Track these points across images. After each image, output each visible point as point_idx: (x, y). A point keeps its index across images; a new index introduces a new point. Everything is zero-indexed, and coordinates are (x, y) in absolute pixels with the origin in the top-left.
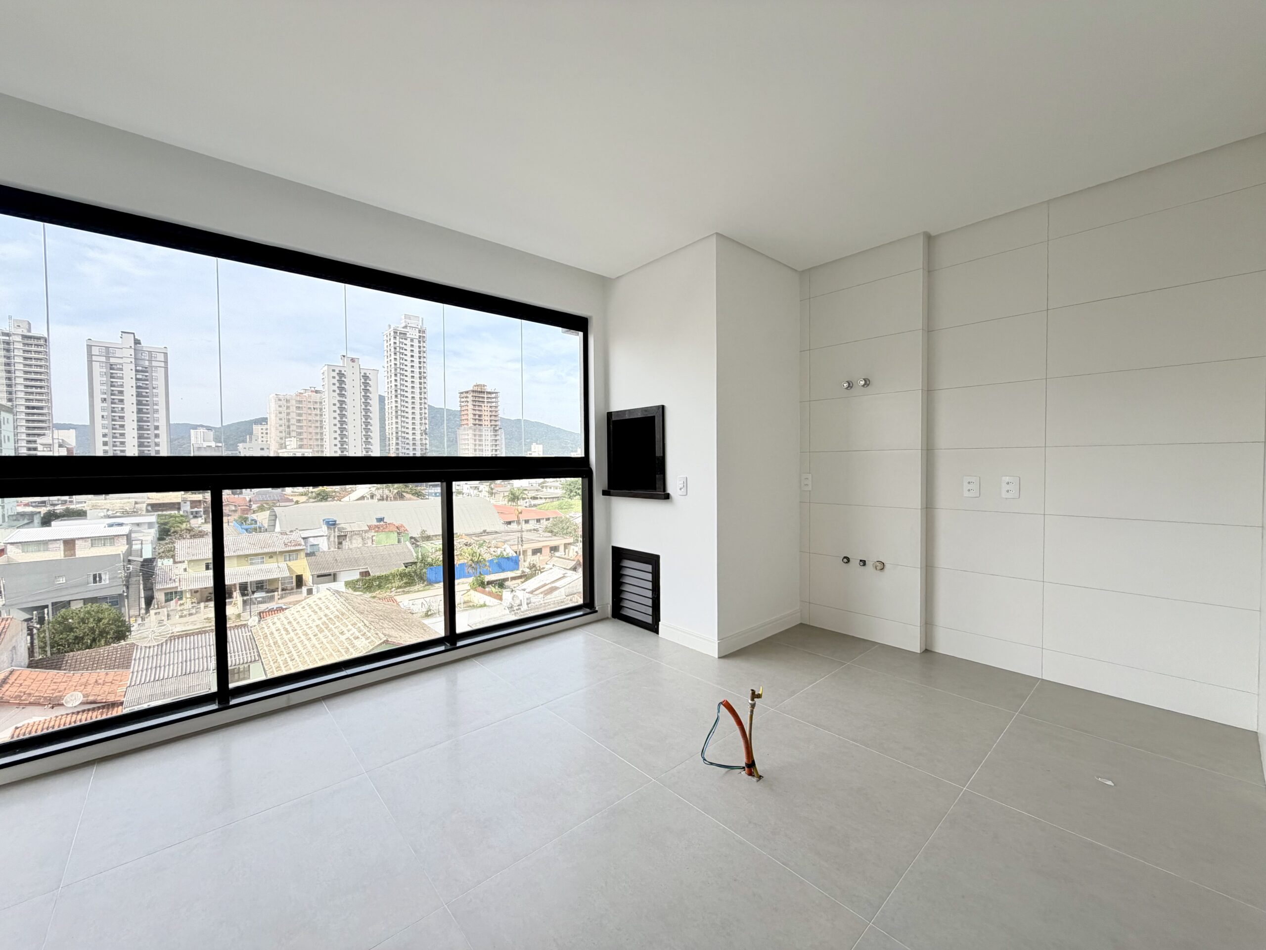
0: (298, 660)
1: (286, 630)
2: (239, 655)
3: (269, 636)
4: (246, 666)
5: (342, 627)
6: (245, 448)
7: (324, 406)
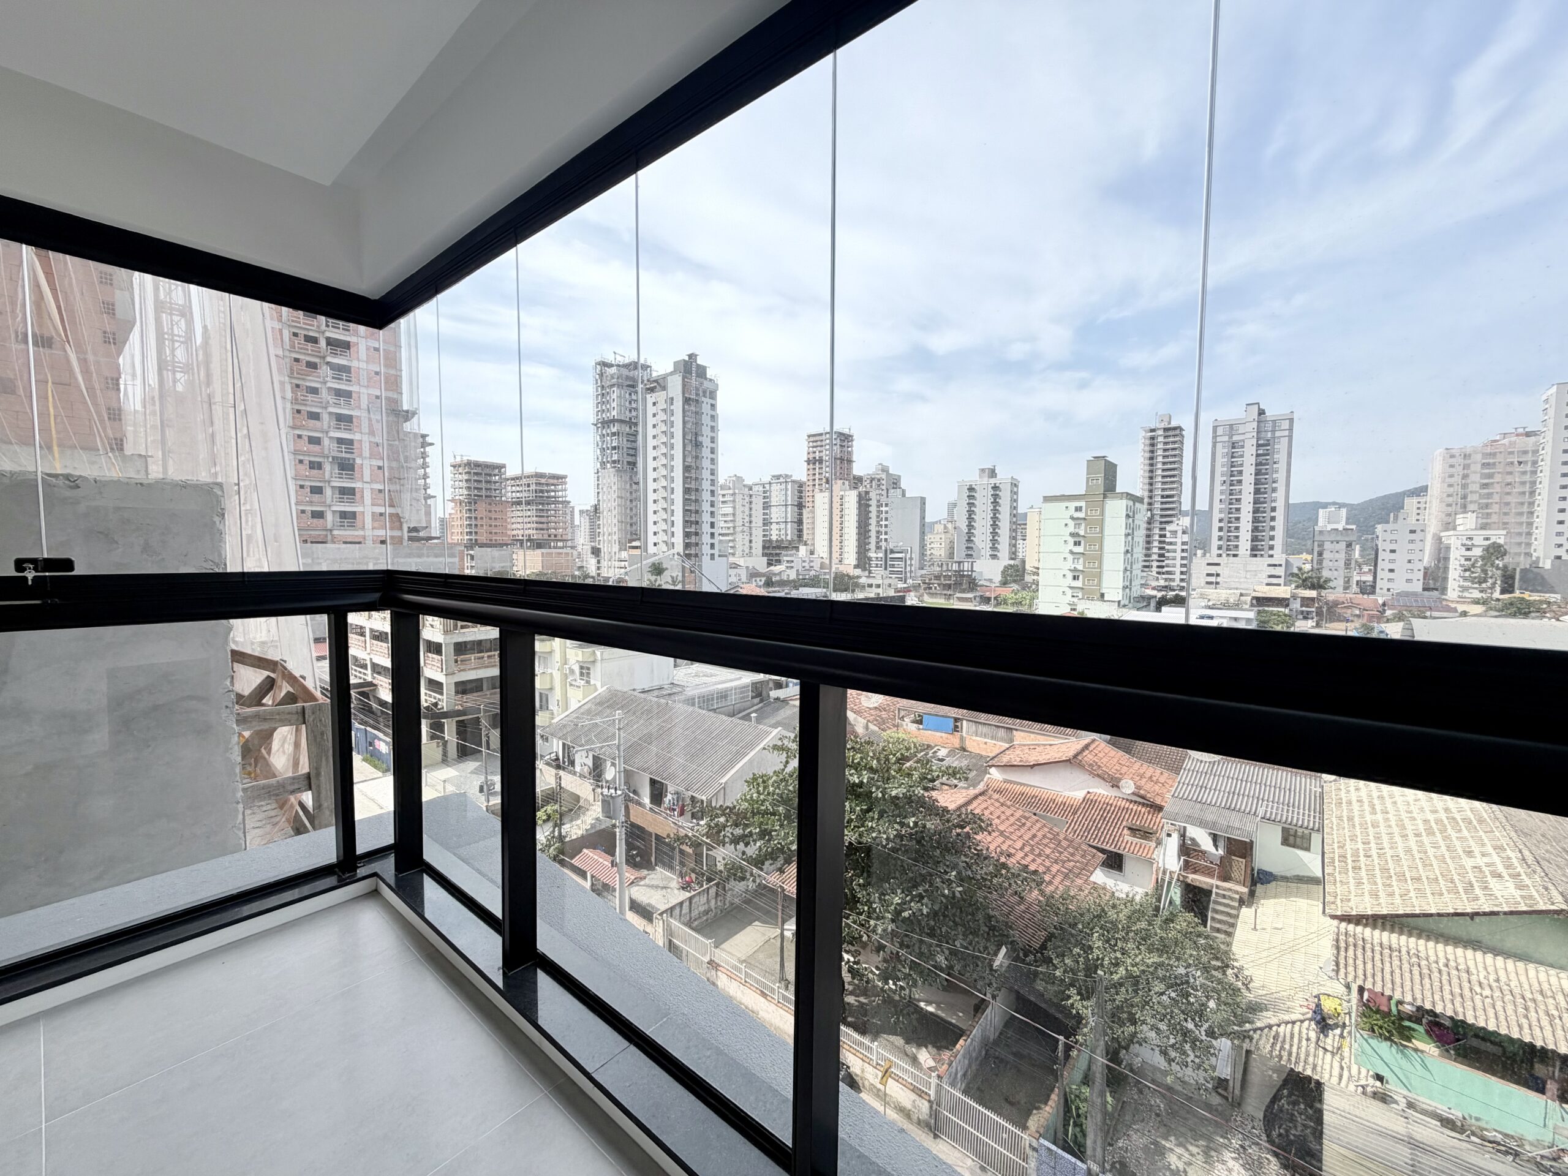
0: (1376, 861)
1: (1373, 807)
2: (1298, 813)
3: (1344, 805)
4: (1306, 832)
5: (1472, 843)
6: (1385, 531)
7: (1541, 457)
